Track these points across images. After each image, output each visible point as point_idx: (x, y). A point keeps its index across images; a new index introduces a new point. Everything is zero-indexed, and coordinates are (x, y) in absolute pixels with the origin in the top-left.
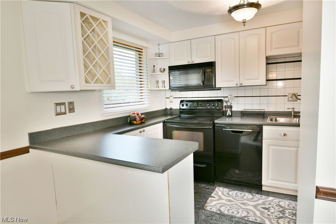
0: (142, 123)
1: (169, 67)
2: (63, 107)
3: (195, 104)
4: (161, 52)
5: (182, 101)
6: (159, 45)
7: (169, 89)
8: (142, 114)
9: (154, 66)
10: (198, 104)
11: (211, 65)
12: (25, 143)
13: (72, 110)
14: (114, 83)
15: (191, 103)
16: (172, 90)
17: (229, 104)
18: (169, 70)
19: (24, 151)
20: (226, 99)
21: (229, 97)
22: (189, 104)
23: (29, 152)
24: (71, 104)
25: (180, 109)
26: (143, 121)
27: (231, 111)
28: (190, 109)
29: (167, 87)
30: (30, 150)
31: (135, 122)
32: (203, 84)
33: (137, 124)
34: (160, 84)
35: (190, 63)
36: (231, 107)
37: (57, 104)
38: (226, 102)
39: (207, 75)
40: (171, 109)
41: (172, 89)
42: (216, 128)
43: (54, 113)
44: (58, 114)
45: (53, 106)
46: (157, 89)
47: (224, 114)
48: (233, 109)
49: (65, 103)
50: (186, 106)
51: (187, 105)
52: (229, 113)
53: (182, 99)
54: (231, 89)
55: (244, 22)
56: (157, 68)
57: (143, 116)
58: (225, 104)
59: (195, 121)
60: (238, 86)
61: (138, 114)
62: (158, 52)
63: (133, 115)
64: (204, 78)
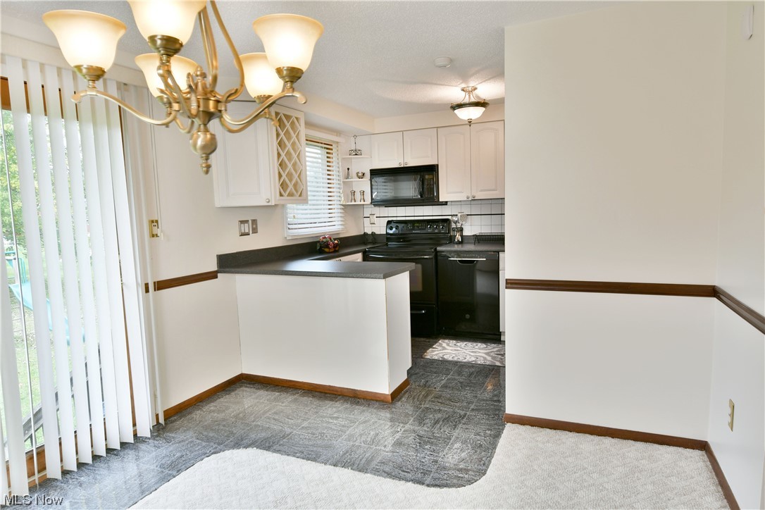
0: (335, 251)
1: (371, 170)
2: (246, 225)
3: (410, 226)
4: (358, 148)
5: (389, 222)
6: (355, 136)
7: (371, 203)
8: (335, 239)
9: (348, 169)
10: (414, 226)
11: (432, 169)
12: (213, 266)
13: (255, 231)
14: (307, 196)
15: (403, 225)
16: (375, 205)
17: (459, 225)
18: (371, 175)
19: (211, 276)
20: (455, 219)
21: (459, 215)
22: (400, 226)
23: (217, 277)
24: (254, 222)
25: (387, 234)
26: (337, 249)
27: (462, 236)
28: (401, 234)
29: (368, 201)
30: (219, 275)
31: (327, 250)
32: (421, 196)
33: (329, 253)
34: (358, 196)
35: (402, 166)
36: (461, 230)
37: (242, 222)
38: (456, 222)
39: (426, 183)
40: (373, 234)
41: (375, 203)
42: (439, 258)
43: (238, 234)
44: (243, 235)
45: (237, 223)
46: (353, 203)
47: (451, 240)
48: (465, 233)
49: (248, 221)
50: (396, 229)
51: (397, 227)
52: (458, 238)
53: (390, 219)
54: (462, 203)
55: (470, 122)
56: (353, 172)
57: (336, 242)
58: (453, 226)
59: (410, 249)
60: (470, 199)
61: (330, 239)
62: (353, 148)
63: (324, 240)
64: (423, 188)
